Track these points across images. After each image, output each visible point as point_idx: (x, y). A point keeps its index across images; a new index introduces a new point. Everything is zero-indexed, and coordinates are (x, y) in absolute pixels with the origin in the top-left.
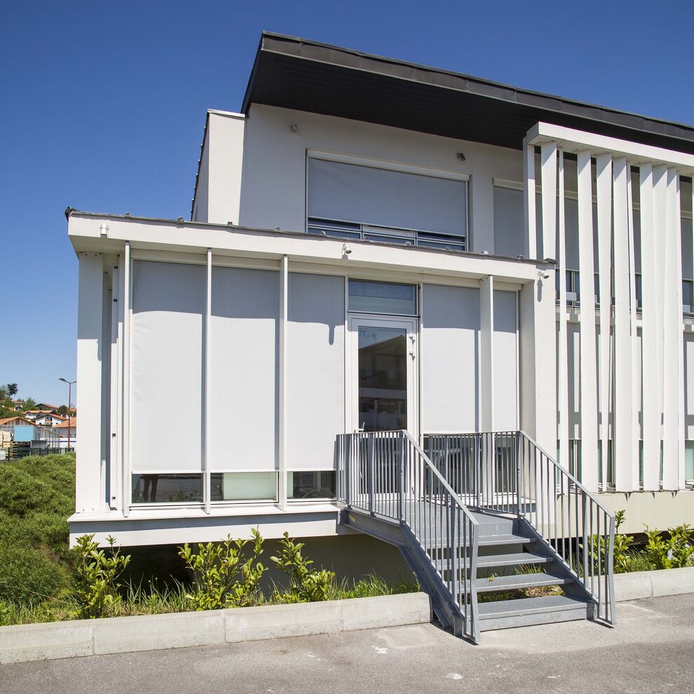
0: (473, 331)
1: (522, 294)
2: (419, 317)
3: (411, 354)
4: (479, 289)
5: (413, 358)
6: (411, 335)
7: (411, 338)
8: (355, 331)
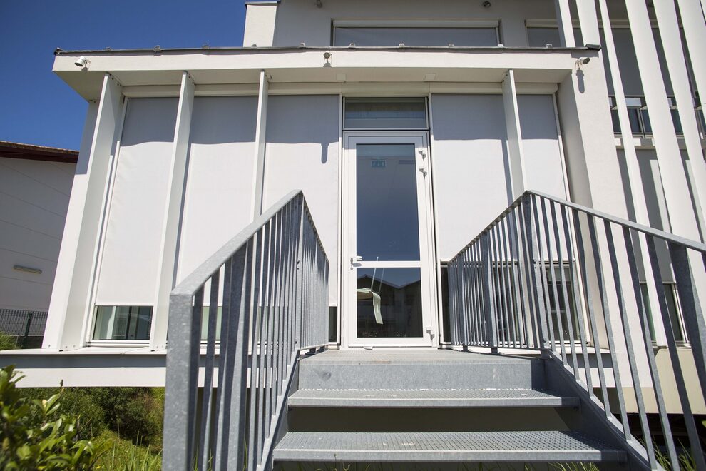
0: (500, 141)
1: (560, 95)
2: (429, 130)
3: (421, 170)
4: (501, 95)
5: (425, 174)
6: (420, 149)
7: (421, 152)
8: (354, 148)
